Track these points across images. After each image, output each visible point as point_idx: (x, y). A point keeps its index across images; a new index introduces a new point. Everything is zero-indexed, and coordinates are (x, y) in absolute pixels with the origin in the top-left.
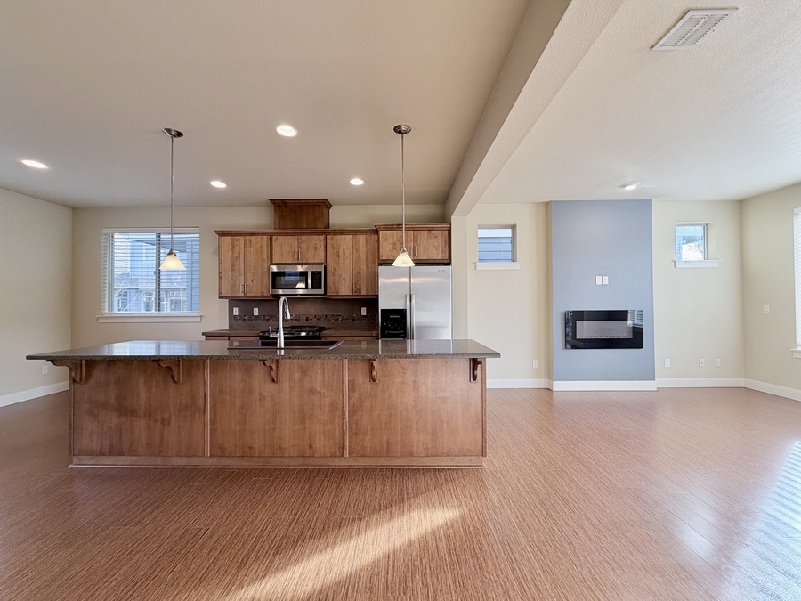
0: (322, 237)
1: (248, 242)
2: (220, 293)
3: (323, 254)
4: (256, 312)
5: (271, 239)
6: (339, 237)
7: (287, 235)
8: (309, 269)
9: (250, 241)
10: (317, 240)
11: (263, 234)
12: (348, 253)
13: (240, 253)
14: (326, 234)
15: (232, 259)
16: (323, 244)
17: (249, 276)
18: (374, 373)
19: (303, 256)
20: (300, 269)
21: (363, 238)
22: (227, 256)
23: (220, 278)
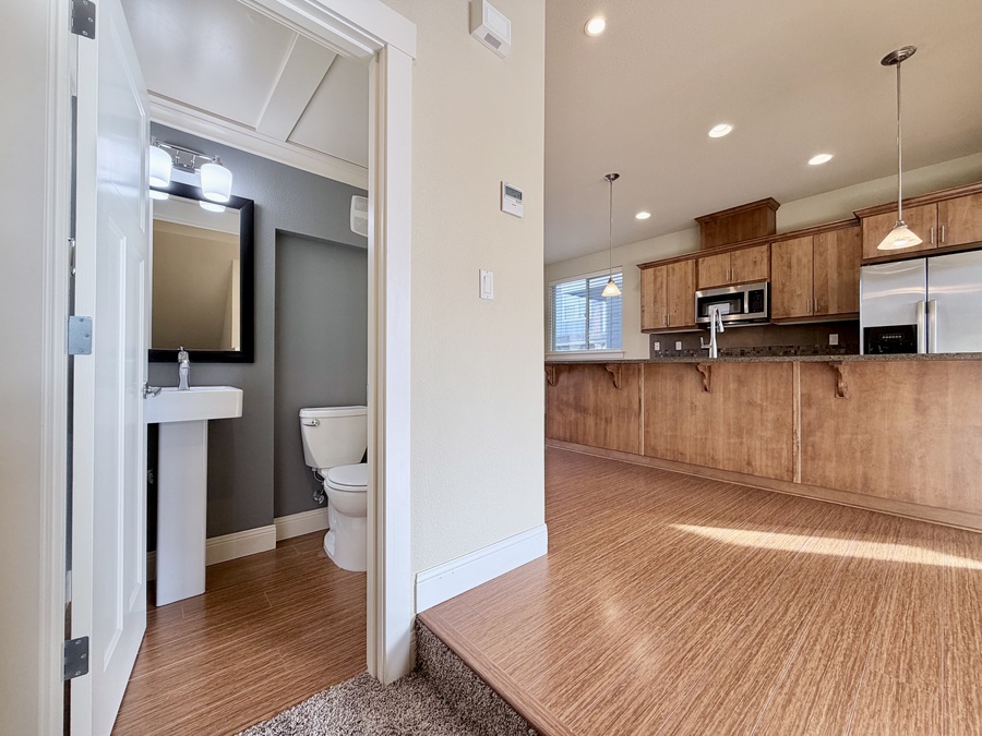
0: (765, 247)
1: (671, 270)
2: (642, 326)
3: (765, 268)
4: (679, 346)
5: (697, 263)
6: (791, 242)
7: (717, 254)
8: (746, 290)
9: (673, 269)
10: (759, 252)
11: (687, 259)
12: (805, 260)
13: (662, 283)
14: (770, 243)
15: (655, 290)
16: (766, 255)
17: (672, 307)
18: (841, 385)
19: (736, 275)
20: (732, 290)
21: (831, 237)
22: (649, 289)
23: (643, 311)
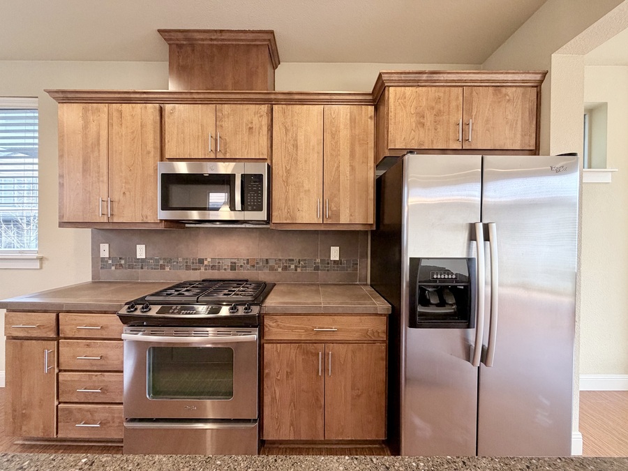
0: (264, 108)
1: (115, 114)
2: (61, 217)
3: (264, 141)
4: (141, 252)
5: (162, 109)
6: (297, 108)
7: (195, 101)
8: (238, 170)
9: (120, 112)
10: (254, 114)
11: (146, 101)
12: (314, 140)
13: (99, 137)
14: (273, 103)
15: (84, 150)
16: (265, 121)
17: (118, 185)
19: (225, 146)
22: (74, 143)
23: (61, 185)
